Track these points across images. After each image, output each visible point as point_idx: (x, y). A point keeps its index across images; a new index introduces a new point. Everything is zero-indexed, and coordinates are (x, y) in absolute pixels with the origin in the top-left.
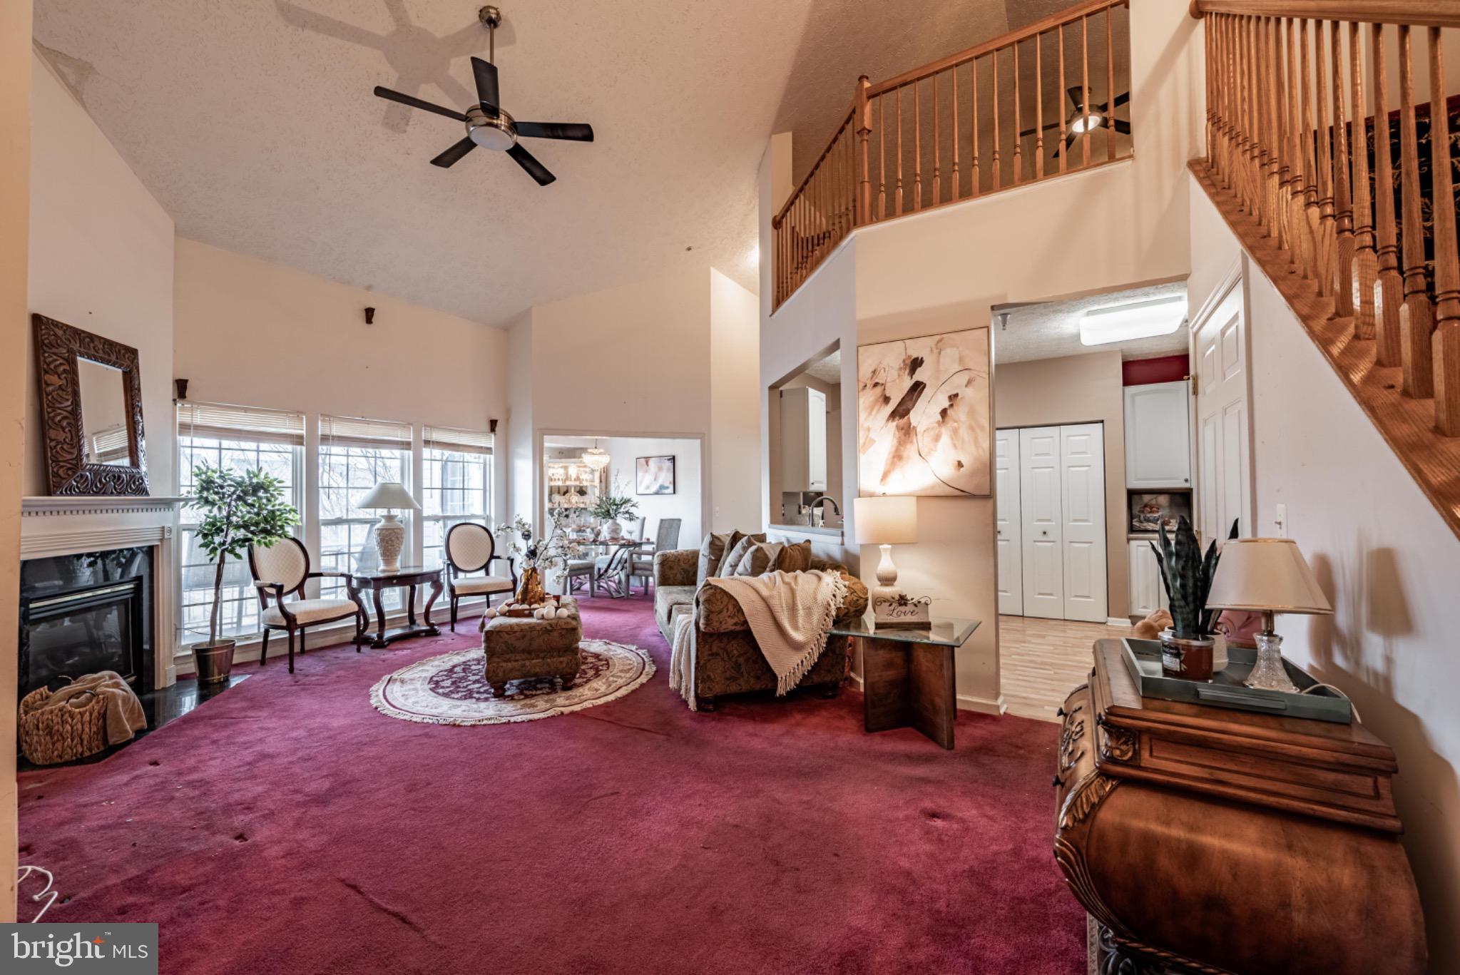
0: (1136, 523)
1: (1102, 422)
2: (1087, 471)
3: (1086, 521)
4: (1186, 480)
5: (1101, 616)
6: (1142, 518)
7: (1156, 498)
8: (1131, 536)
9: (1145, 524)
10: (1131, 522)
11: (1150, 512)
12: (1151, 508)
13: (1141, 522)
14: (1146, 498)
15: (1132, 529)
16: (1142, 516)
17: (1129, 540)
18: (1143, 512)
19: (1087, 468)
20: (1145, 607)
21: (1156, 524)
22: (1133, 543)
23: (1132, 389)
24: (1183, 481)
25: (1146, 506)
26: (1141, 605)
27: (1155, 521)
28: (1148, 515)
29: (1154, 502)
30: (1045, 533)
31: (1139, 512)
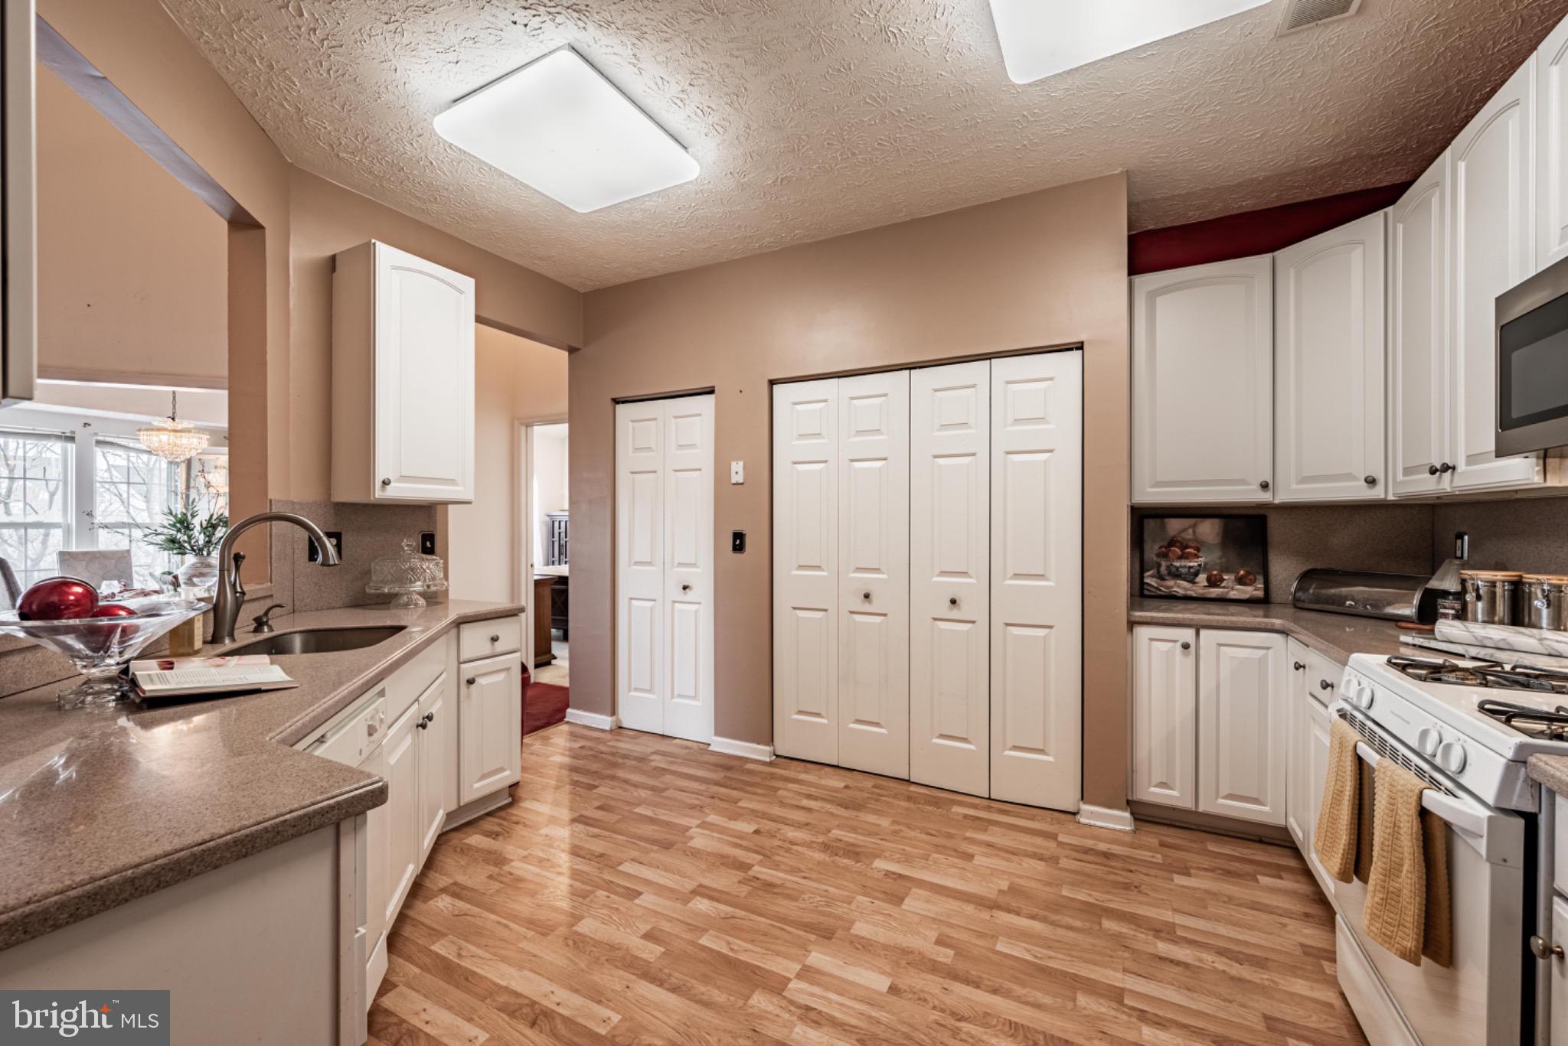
0: (1150, 580)
1: (1080, 346)
2: (1045, 462)
3: (1041, 577)
4: (1265, 486)
5: (1066, 795)
6: (1163, 569)
7: (1194, 526)
8: (1138, 614)
9: (1170, 583)
10: (1142, 578)
11: (1180, 558)
12: (1184, 547)
13: (1161, 578)
14: (1174, 525)
15: (1140, 594)
16: (1164, 564)
17: (1132, 624)
18: (1165, 556)
19: (1046, 456)
20: (1163, 785)
21: (1193, 582)
22: (1143, 633)
23: (1147, 282)
24: (1256, 486)
25: (1172, 543)
26: (1156, 780)
27: (1191, 577)
28: (1177, 564)
29: (1189, 535)
30: (953, 602)
31: (1158, 555)
